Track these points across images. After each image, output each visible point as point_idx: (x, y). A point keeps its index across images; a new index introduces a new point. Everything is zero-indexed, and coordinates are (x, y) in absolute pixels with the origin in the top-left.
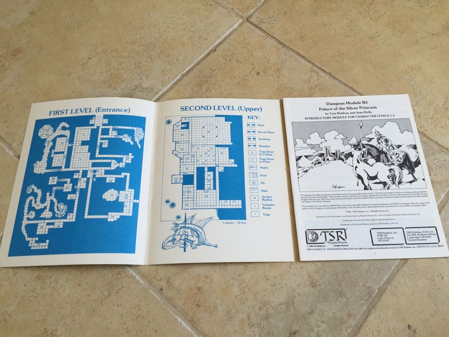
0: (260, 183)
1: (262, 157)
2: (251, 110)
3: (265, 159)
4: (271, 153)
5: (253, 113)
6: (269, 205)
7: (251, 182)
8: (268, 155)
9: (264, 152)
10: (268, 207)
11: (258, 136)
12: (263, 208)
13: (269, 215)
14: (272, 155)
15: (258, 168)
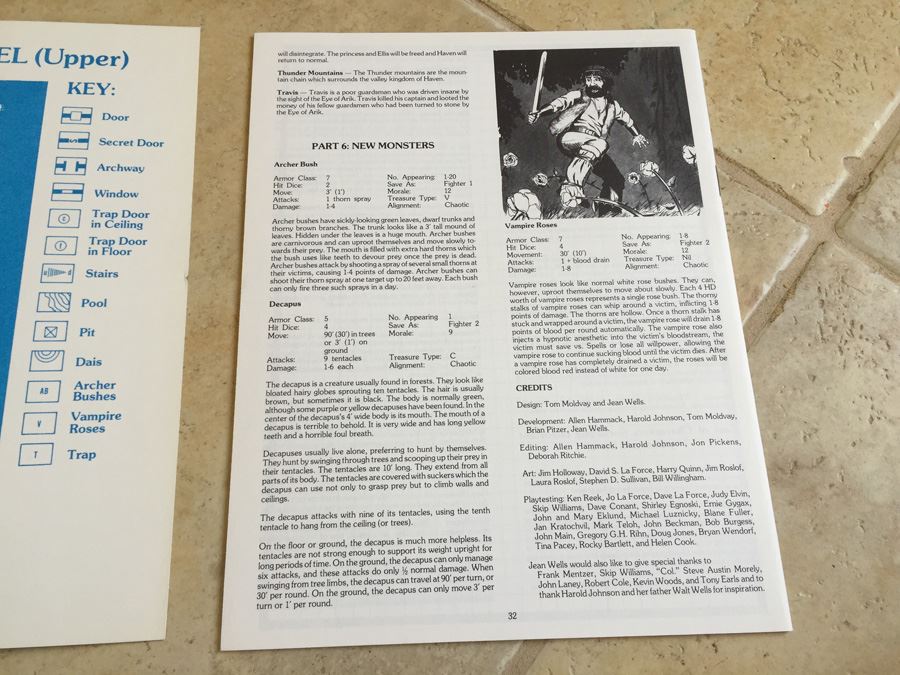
0: (74, 331)
1: (103, 233)
2: (83, 61)
3: (111, 242)
4: (137, 221)
5: (93, 74)
6: (100, 418)
7: (41, 327)
8: (125, 225)
9: (113, 215)
10: (95, 424)
11: (95, 155)
12: (74, 429)
13: (90, 456)
14: (140, 226)
15: (80, 272)
